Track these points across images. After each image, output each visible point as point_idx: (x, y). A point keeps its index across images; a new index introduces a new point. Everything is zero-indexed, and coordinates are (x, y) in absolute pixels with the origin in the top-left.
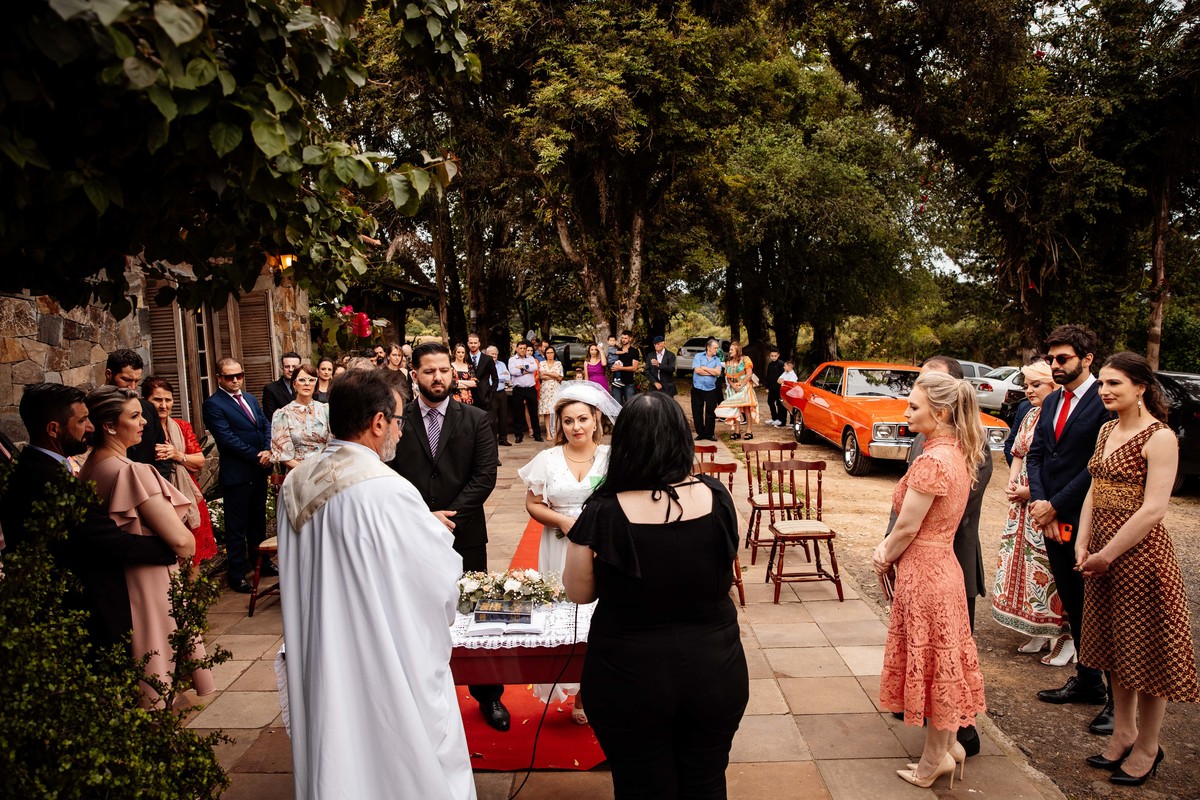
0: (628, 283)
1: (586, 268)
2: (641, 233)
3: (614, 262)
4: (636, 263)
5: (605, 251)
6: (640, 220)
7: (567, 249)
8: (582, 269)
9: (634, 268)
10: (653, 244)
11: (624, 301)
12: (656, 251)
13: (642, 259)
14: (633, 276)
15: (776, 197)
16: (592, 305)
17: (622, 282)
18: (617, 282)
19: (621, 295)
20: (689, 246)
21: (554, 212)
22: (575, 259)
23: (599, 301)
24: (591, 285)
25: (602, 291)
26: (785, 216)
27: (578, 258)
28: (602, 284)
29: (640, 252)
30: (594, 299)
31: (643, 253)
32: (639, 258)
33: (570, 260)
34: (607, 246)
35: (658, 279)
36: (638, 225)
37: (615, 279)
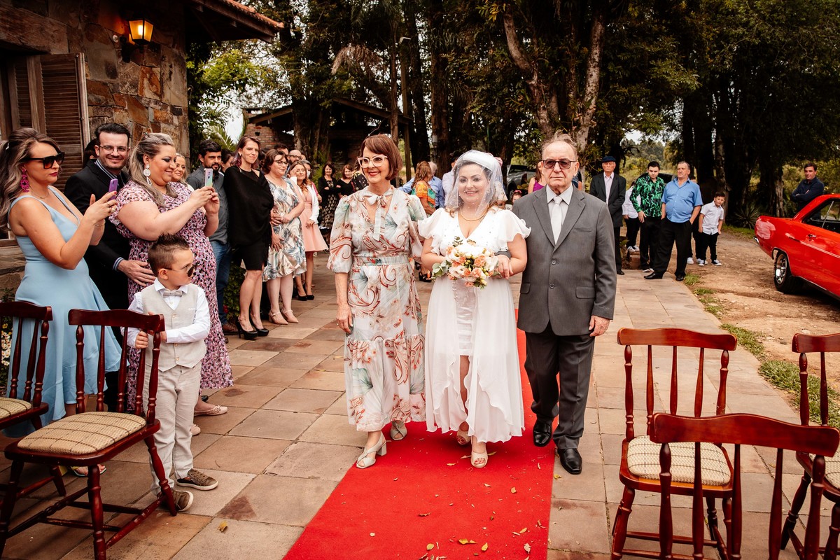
0: (583, 97)
1: (536, 78)
2: (600, 41)
3: (568, 73)
4: (594, 75)
5: (559, 60)
6: (600, 27)
7: (515, 53)
8: (531, 79)
9: (591, 80)
10: (614, 55)
11: (577, 116)
12: (617, 62)
13: (600, 70)
14: (589, 89)
15: (748, 22)
16: (541, 121)
17: (577, 96)
18: (571, 95)
19: (574, 110)
20: (655, 56)
21: (501, 8)
22: (524, 65)
23: (549, 115)
24: (542, 98)
25: (554, 106)
26: (757, 42)
27: (527, 65)
28: (554, 99)
29: (599, 63)
30: (544, 114)
31: (602, 66)
32: (597, 69)
33: (518, 66)
34: (561, 54)
35: (618, 93)
36: (598, 32)
37: (569, 93)
